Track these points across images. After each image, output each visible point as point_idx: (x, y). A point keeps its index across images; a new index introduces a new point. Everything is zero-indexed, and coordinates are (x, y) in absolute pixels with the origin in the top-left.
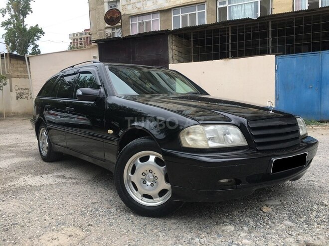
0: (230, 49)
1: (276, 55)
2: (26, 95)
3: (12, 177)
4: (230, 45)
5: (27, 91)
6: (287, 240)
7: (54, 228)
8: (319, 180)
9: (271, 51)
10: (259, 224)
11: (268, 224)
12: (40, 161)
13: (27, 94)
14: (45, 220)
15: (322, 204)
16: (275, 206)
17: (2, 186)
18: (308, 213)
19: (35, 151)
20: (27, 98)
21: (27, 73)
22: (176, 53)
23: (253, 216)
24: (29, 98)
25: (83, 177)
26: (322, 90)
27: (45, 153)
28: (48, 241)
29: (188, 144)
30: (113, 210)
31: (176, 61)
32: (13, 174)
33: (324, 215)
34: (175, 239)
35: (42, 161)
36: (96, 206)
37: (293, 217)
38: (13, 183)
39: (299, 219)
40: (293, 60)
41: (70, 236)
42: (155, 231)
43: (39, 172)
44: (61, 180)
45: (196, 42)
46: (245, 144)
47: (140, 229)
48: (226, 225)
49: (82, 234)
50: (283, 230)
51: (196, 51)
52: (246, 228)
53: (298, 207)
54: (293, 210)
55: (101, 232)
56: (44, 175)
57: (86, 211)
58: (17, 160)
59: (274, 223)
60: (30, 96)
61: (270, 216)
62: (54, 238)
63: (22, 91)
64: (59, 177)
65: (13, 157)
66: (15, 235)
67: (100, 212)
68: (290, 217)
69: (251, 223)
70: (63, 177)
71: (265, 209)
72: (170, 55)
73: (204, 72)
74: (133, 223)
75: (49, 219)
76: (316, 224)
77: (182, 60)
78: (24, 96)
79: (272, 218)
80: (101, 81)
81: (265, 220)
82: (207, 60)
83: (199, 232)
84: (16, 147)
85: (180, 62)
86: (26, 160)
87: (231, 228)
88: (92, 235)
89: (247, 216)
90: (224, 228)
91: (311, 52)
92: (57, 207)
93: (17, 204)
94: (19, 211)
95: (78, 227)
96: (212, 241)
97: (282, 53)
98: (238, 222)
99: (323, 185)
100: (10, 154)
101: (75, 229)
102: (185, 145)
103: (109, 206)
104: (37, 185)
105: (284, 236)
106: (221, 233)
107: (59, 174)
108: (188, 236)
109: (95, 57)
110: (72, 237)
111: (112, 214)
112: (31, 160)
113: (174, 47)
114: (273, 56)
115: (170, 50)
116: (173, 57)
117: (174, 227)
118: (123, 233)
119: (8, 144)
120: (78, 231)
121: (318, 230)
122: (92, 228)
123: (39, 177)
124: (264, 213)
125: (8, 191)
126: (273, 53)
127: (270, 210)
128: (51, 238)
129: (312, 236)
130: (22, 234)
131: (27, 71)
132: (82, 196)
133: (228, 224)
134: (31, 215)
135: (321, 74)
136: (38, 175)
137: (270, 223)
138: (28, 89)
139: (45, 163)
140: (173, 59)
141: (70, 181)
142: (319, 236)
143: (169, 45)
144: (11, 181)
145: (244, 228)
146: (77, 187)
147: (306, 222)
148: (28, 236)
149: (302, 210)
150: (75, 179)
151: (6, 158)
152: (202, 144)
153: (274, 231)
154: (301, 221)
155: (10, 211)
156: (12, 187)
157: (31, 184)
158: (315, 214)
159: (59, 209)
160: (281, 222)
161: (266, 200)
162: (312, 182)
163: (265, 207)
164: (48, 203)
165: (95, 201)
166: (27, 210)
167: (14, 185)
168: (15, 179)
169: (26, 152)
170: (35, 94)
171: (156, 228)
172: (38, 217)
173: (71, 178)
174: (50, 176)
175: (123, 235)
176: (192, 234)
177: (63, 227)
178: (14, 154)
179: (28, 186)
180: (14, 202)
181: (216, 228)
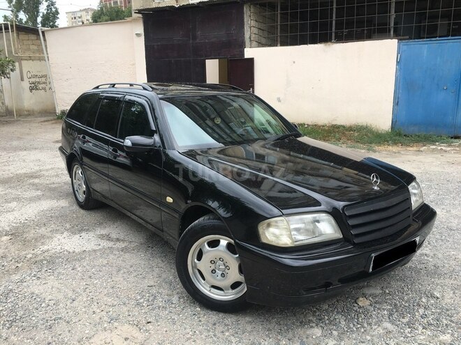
0: (334, 28)
1: (399, 40)
2: (43, 86)
3: (43, 237)
4: (334, 22)
5: (43, 80)
7: (105, 325)
8: (434, 255)
9: (392, 33)
10: (351, 325)
11: (362, 326)
12: (76, 207)
13: (44, 83)
14: (94, 312)
15: (433, 296)
16: (374, 296)
17: (33, 252)
18: (414, 309)
19: (65, 187)
20: (44, 89)
21: (43, 53)
22: (255, 30)
23: (346, 312)
24: (47, 88)
25: (135, 239)
29: (269, 240)
30: (175, 299)
31: (255, 43)
32: (43, 231)
33: (433, 314)
35: (78, 208)
36: (154, 291)
37: (395, 315)
38: (46, 248)
39: (401, 320)
40: (424, 49)
41: (126, 339)
42: (227, 334)
43: (78, 229)
44: (106, 244)
45: (284, 17)
46: (339, 235)
47: (209, 331)
48: (312, 327)
49: (141, 337)
50: (380, 336)
51: (284, 29)
52: (335, 333)
53: (403, 299)
54: (396, 305)
55: (162, 333)
56: (83, 234)
57: (142, 301)
58: (46, 205)
59: (370, 324)
60: (49, 86)
61: (366, 312)
62: (108, 341)
63: (37, 80)
64: (102, 237)
65: (38, 198)
66: (60, 335)
67: (159, 302)
68: (391, 315)
69: (343, 323)
70: (109, 238)
71: (363, 302)
72: (247, 35)
73: (294, 62)
74: (200, 321)
75: (98, 311)
76: (420, 328)
77: (263, 41)
78: (40, 86)
79: (368, 315)
81: (360, 319)
82: (300, 44)
83: (279, 337)
84: (36, 177)
85: (261, 45)
86: (57, 204)
87: (317, 332)
88: (152, 339)
89: (338, 313)
90: (309, 332)
91: (450, 38)
92: (106, 291)
93: (56, 284)
94: (60, 296)
95: (135, 326)
97: (408, 37)
98: (327, 322)
99: (440, 264)
100: (34, 193)
101: (131, 328)
102: (264, 241)
103: (170, 292)
104: (77, 251)
106: (305, 340)
107: (104, 232)
109: (138, 35)
110: (128, 341)
111: (173, 306)
112: (64, 205)
113: (253, 23)
114: (395, 41)
115: (246, 28)
116: (250, 38)
117: (249, 328)
118: (189, 336)
119: (29, 171)
120: (135, 332)
122: (151, 327)
123: (78, 236)
124: (360, 307)
125: (42, 261)
126: (397, 35)
127: (368, 303)
128: (103, 342)
130: (69, 334)
131: (43, 50)
132: (135, 274)
133: (314, 325)
134: (76, 303)
136: (75, 234)
137: (365, 325)
138: (45, 76)
139: (82, 211)
140: (251, 40)
141: (118, 245)
143: (245, 20)
144: (43, 244)
145: (334, 332)
146: (127, 256)
147: (409, 324)
148: (77, 338)
149: (407, 305)
150: (123, 241)
151: (32, 200)
152: (285, 241)
153: (369, 338)
154: (403, 323)
155: (50, 297)
156: (46, 254)
157: (68, 249)
158: (421, 311)
159: (108, 295)
160: (379, 323)
161: (363, 287)
162: (426, 258)
163: (361, 299)
164: (95, 285)
165: (152, 284)
166: (69, 295)
167: (48, 250)
168: (47, 241)
169: (54, 190)
170: (56, 85)
171: (228, 330)
172: (85, 307)
173: (118, 240)
174: (91, 234)
175: (189, 339)
176: (271, 340)
177: (116, 324)
178: (39, 193)
179: (65, 252)
180: (52, 281)
181: (300, 331)
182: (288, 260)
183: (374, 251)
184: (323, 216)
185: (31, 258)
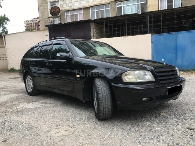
0: (126, 31)
1: (152, 34)
2: (3, 58)
3: (15, 105)
4: (126, 28)
5: (3, 56)
6: (177, 127)
7: (55, 127)
8: (185, 100)
9: (149, 32)
10: (161, 121)
11: (166, 121)
12: (27, 95)
13: (3, 57)
14: (48, 124)
15: (190, 110)
16: (166, 112)
17: (12, 109)
18: (184, 115)
19: (20, 90)
20: (3, 60)
21: (4, 45)
22: (95, 33)
23: (156, 117)
25: (58, 103)
26: (177, 53)
27: (30, 90)
28: (55, 133)
29: (126, 80)
30: (84, 118)
31: (95, 37)
32: (14, 103)
33: (192, 115)
34: (122, 129)
35: (28, 96)
36: (73, 116)
37: (177, 117)
38: (17, 108)
40: (161, 37)
41: (66, 131)
42: (110, 126)
43: (31, 101)
44: (44, 105)
45: (106, 27)
46: (154, 80)
47: (102, 126)
49: (73, 130)
50: (174, 123)
51: (107, 32)
53: (178, 112)
54: (176, 114)
55: (82, 128)
56: (34, 103)
57: (69, 119)
58: (13, 95)
59: (168, 120)
60: (5, 59)
61: (165, 117)
62: (58, 132)
64: (43, 103)
65: (9, 94)
66: (35, 132)
67: (76, 119)
68: (175, 117)
69: (157, 121)
70: (46, 103)
71: (162, 114)
72: (92, 34)
73: (111, 44)
74: (97, 123)
75: (50, 123)
76: (189, 120)
77: (98, 37)
78: (1, 59)
79: (167, 118)
80: (69, 48)
81: (164, 119)
82: (113, 37)
83: (133, 126)
86: (18, 95)
87: (148, 123)
88: (78, 130)
89: (154, 118)
90: (145, 123)
91: (171, 33)
92: (51, 118)
94: (30, 120)
95: (69, 127)
96: (141, 129)
97: (155, 33)
98: (151, 120)
99: (188, 102)
100: (6, 93)
101: (67, 127)
102: (124, 81)
103: (80, 116)
104: (32, 108)
105: (176, 125)
106: (144, 126)
108: (128, 128)
109: (46, 35)
110: (67, 131)
112: (21, 95)
113: (94, 30)
114: (150, 35)
115: (92, 31)
116: (93, 35)
117: (119, 124)
121: (191, 122)
122: (76, 126)
123: (32, 103)
124: (162, 116)
125: (17, 112)
126: (150, 33)
127: (165, 114)
128: (56, 132)
129: (189, 125)
130: (39, 132)
131: (4, 43)
132: (62, 112)
133: (146, 121)
134: (38, 122)
135: (176, 44)
136: (30, 103)
138: (4, 54)
139: (30, 97)
140: (94, 36)
141: (51, 105)
142: (193, 125)
143: (91, 28)
144: (16, 107)
145: (155, 123)
146: (56, 108)
147: (184, 119)
148: (43, 132)
149: (181, 114)
150: (53, 104)
151: (5, 94)
152: (133, 80)
153: (170, 124)
154: (181, 119)
155: (26, 121)
157: (28, 107)
158: (187, 115)
159: (53, 118)
160: (172, 119)
161: (161, 110)
162: (182, 101)
164: (46, 116)
165: (71, 114)
166: (35, 120)
167: (19, 108)
168: (18, 106)
169: (15, 91)
170: (9, 57)
171: (110, 125)
172: (43, 123)
173: (50, 104)
174: (37, 103)
175: (94, 129)
176: (130, 127)
177: (60, 127)
178: (8, 92)
179: (27, 109)
180: (24, 117)
181: (140, 123)
184: (147, 72)
185: (11, 111)
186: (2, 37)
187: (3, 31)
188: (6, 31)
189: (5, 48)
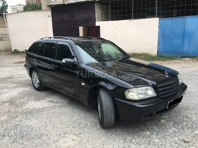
0: (133, 13)
1: (160, 18)
2: (5, 39)
3: (24, 103)
4: (133, 11)
5: (5, 36)
6: (175, 138)
7: (63, 136)
8: (185, 102)
9: (156, 15)
10: (160, 130)
11: (165, 130)
13: (5, 37)
14: (57, 131)
15: (188, 117)
16: (166, 119)
17: (21, 109)
18: (182, 123)
19: (26, 82)
20: (6, 40)
22: (100, 14)
23: (157, 125)
24: (7, 40)
25: (64, 102)
26: (184, 39)
27: (37, 86)
28: (64, 143)
30: (88, 124)
31: (100, 19)
32: (22, 100)
33: (190, 124)
34: (123, 140)
35: (35, 90)
36: (79, 121)
37: (176, 125)
38: (26, 107)
39: (178, 126)
40: (169, 22)
41: (73, 140)
42: (113, 136)
43: (38, 99)
44: (51, 104)
45: (112, 9)
46: (155, 95)
47: (105, 135)
48: (145, 131)
49: (79, 139)
50: (172, 133)
51: (112, 14)
52: (155, 133)
53: (177, 119)
54: (175, 121)
55: (87, 137)
56: (41, 101)
57: (75, 125)
58: (21, 90)
59: (167, 129)
60: (8, 39)
61: (164, 125)
62: (66, 141)
63: (2, 36)
64: (49, 101)
65: (16, 87)
66: (45, 140)
67: (82, 125)
68: (174, 125)
69: (157, 129)
70: (52, 102)
72: (97, 16)
73: (117, 27)
74: (101, 132)
76: (186, 129)
78: (4, 39)
79: (166, 126)
81: (163, 127)
82: (119, 20)
83: (134, 136)
84: (11, 78)
85: (102, 20)
86: (25, 89)
87: (148, 133)
88: (83, 139)
89: (154, 125)
90: (145, 133)
91: (179, 17)
93: (36, 121)
94: (40, 126)
95: (75, 135)
96: (141, 140)
97: (163, 17)
98: (151, 129)
99: (188, 105)
101: (74, 136)
103: (85, 121)
104: (40, 108)
105: (173, 137)
106: (144, 136)
107: (50, 99)
108: (129, 138)
109: (49, 16)
110: (74, 141)
111: (89, 126)
112: (28, 89)
113: (99, 11)
114: (158, 18)
115: (96, 13)
117: (121, 133)
118: (98, 137)
119: (7, 76)
120: (76, 137)
121: (188, 132)
122: (82, 135)
123: (39, 102)
124: (162, 123)
125: (26, 112)
126: (158, 16)
127: (164, 121)
128: (64, 142)
129: (185, 136)
130: (49, 140)
132: (69, 115)
133: (146, 130)
134: (47, 128)
136: (37, 101)
137: (165, 129)
138: (6, 34)
139: (37, 92)
140: (98, 18)
141: (57, 104)
142: (189, 136)
143: (96, 10)
144: (24, 105)
145: (154, 133)
146: (63, 108)
147: (182, 128)
148: (52, 141)
149: (179, 121)
150: (59, 103)
151: (13, 88)
152: (136, 98)
153: (168, 134)
154: (179, 128)
155: (35, 126)
156: (27, 109)
157: (37, 107)
158: (185, 123)
159: (60, 124)
160: (170, 128)
161: (161, 116)
162: (182, 103)
163: (162, 120)
164: (53, 121)
165: (77, 119)
166: (44, 125)
167: (28, 108)
168: (26, 104)
169: (22, 83)
170: (11, 38)
171: (113, 134)
172: (52, 129)
173: (56, 102)
174: (44, 101)
175: (98, 138)
176: (131, 137)
177: (67, 135)
178: (15, 85)
179: (36, 108)
180: (34, 120)
181: (141, 133)
182: (137, 105)
183: (169, 101)
184: (149, 87)
185: (21, 112)
186: (3, 16)
187: (3, 5)
188: (6, 5)
189: (7, 27)
